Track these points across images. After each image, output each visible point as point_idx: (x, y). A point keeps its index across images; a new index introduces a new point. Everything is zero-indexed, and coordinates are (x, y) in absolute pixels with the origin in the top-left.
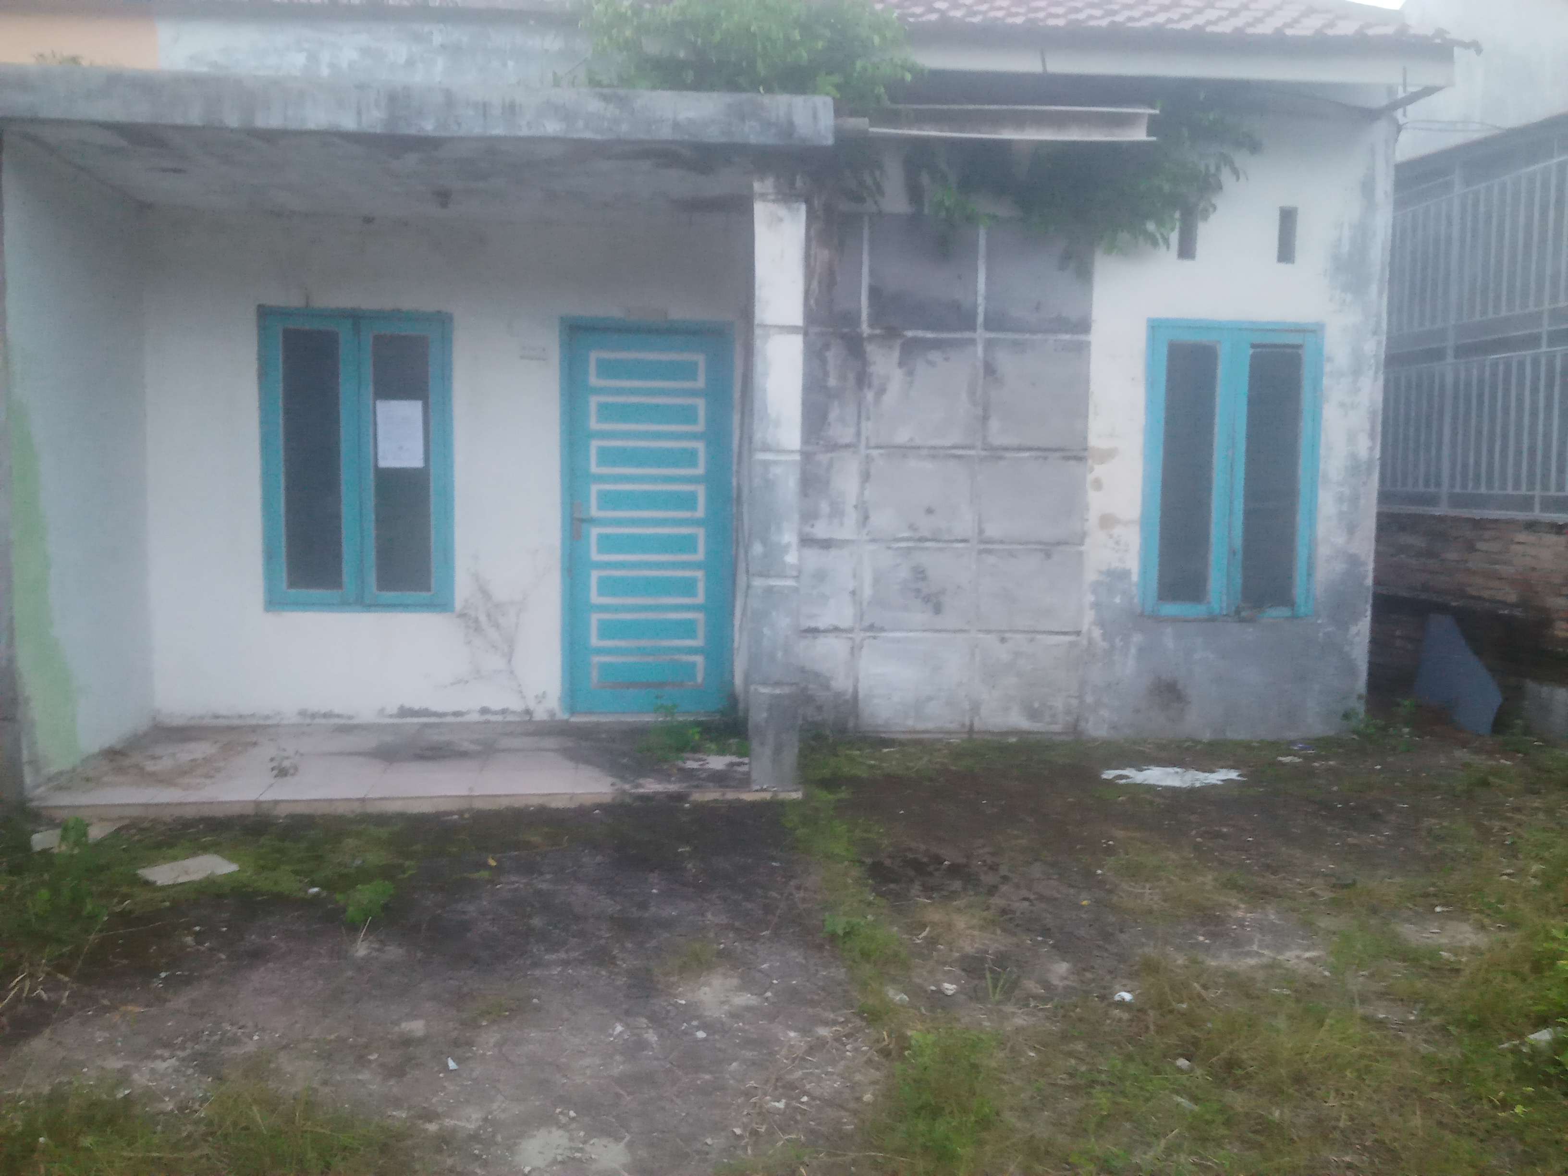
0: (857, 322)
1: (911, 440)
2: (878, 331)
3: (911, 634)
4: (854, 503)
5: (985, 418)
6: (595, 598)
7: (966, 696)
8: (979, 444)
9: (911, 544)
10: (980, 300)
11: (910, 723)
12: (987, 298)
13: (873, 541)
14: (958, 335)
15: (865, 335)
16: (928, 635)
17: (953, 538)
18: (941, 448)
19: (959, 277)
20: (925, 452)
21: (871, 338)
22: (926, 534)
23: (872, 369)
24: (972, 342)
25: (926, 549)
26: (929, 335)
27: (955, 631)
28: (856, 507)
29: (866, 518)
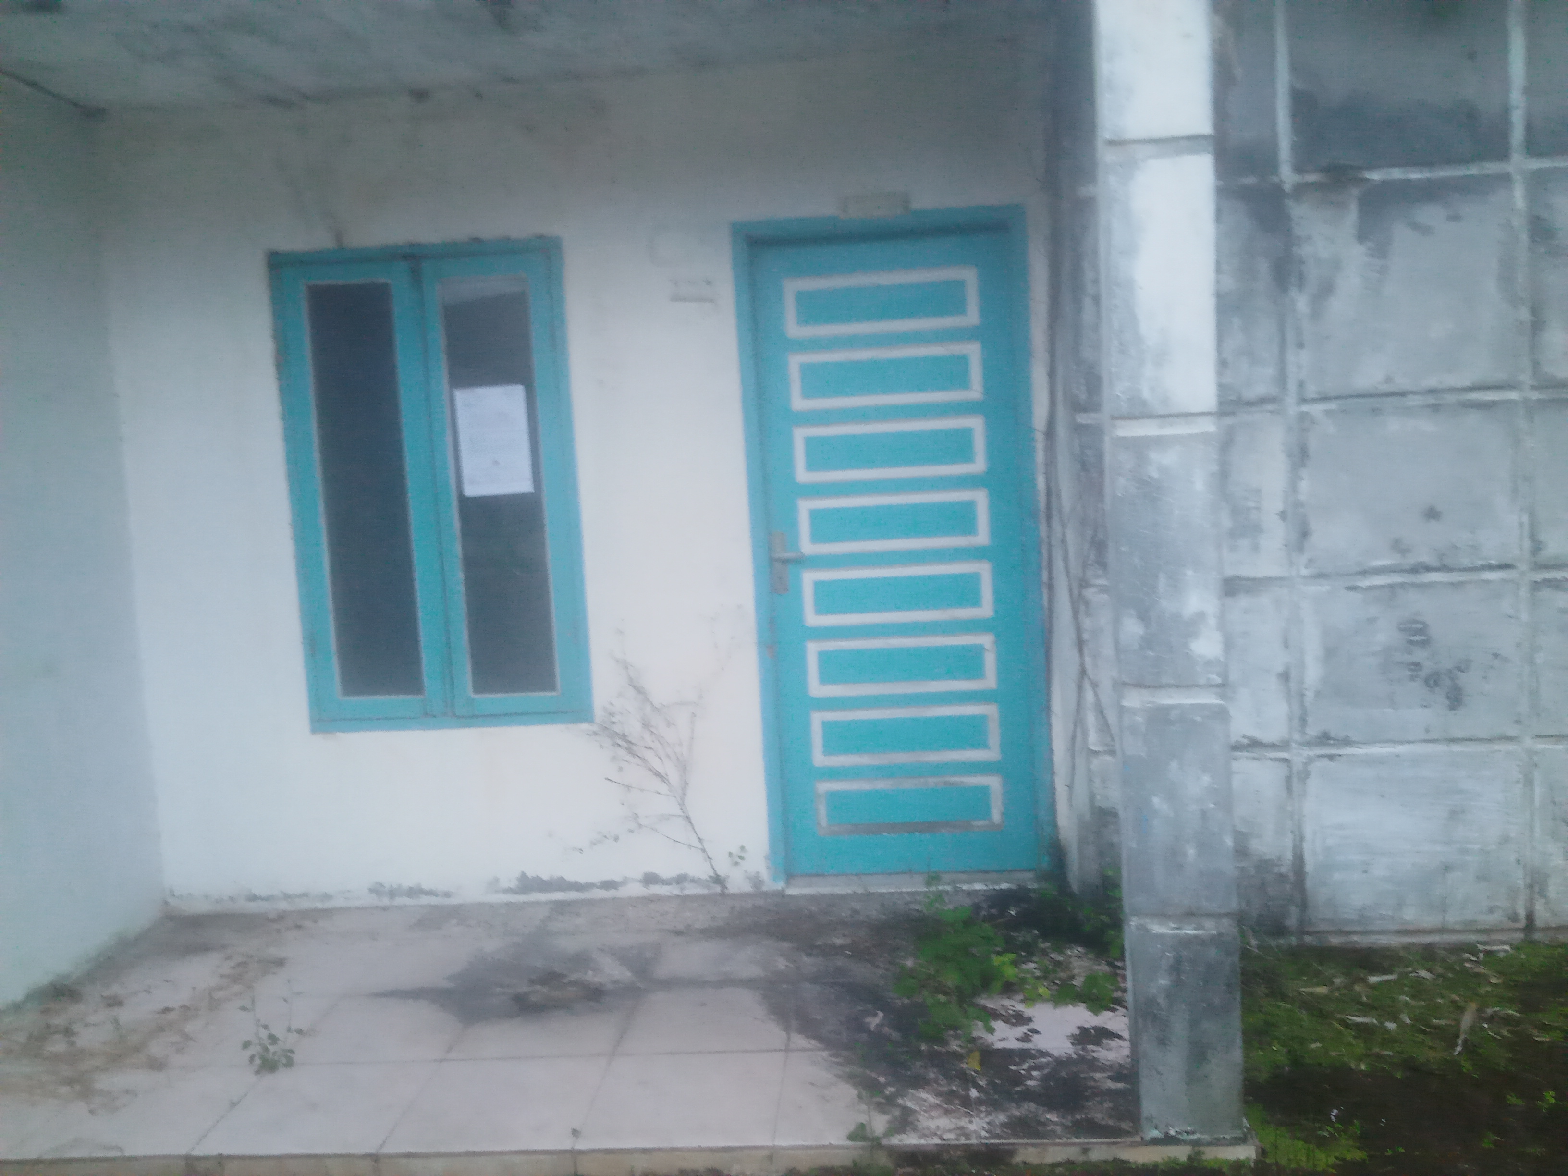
0: (1270, 164)
1: (1388, 380)
2: (1312, 178)
3: (1401, 749)
4: (1279, 506)
5: (1537, 326)
6: (816, 688)
7: (1518, 861)
8: (1526, 378)
9: (1397, 579)
10: (1516, 97)
11: (1411, 915)
12: (1529, 91)
13: (1321, 576)
14: (1473, 170)
15: (1287, 187)
16: (1440, 748)
17: (1480, 563)
18: (1452, 390)
19: (1472, 56)
20: (1413, 401)
21: (1300, 190)
22: (1426, 558)
23: (1305, 250)
24: (1505, 179)
25: (1431, 585)
26: (1415, 175)
27: (1490, 740)
28: (1283, 515)
29: (1305, 534)
